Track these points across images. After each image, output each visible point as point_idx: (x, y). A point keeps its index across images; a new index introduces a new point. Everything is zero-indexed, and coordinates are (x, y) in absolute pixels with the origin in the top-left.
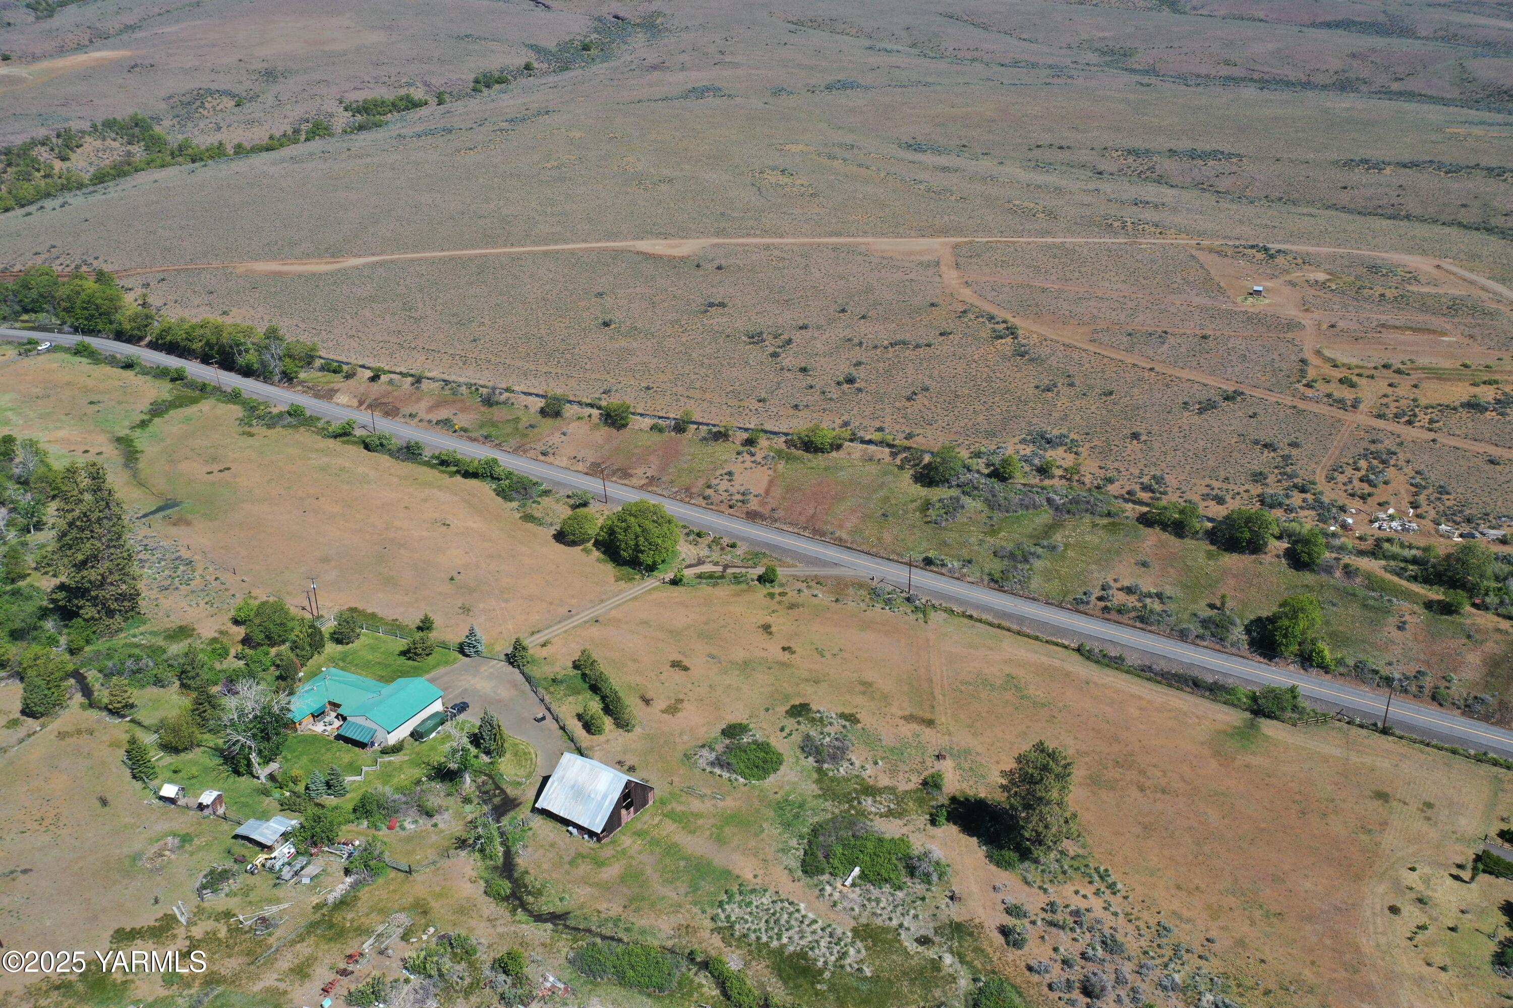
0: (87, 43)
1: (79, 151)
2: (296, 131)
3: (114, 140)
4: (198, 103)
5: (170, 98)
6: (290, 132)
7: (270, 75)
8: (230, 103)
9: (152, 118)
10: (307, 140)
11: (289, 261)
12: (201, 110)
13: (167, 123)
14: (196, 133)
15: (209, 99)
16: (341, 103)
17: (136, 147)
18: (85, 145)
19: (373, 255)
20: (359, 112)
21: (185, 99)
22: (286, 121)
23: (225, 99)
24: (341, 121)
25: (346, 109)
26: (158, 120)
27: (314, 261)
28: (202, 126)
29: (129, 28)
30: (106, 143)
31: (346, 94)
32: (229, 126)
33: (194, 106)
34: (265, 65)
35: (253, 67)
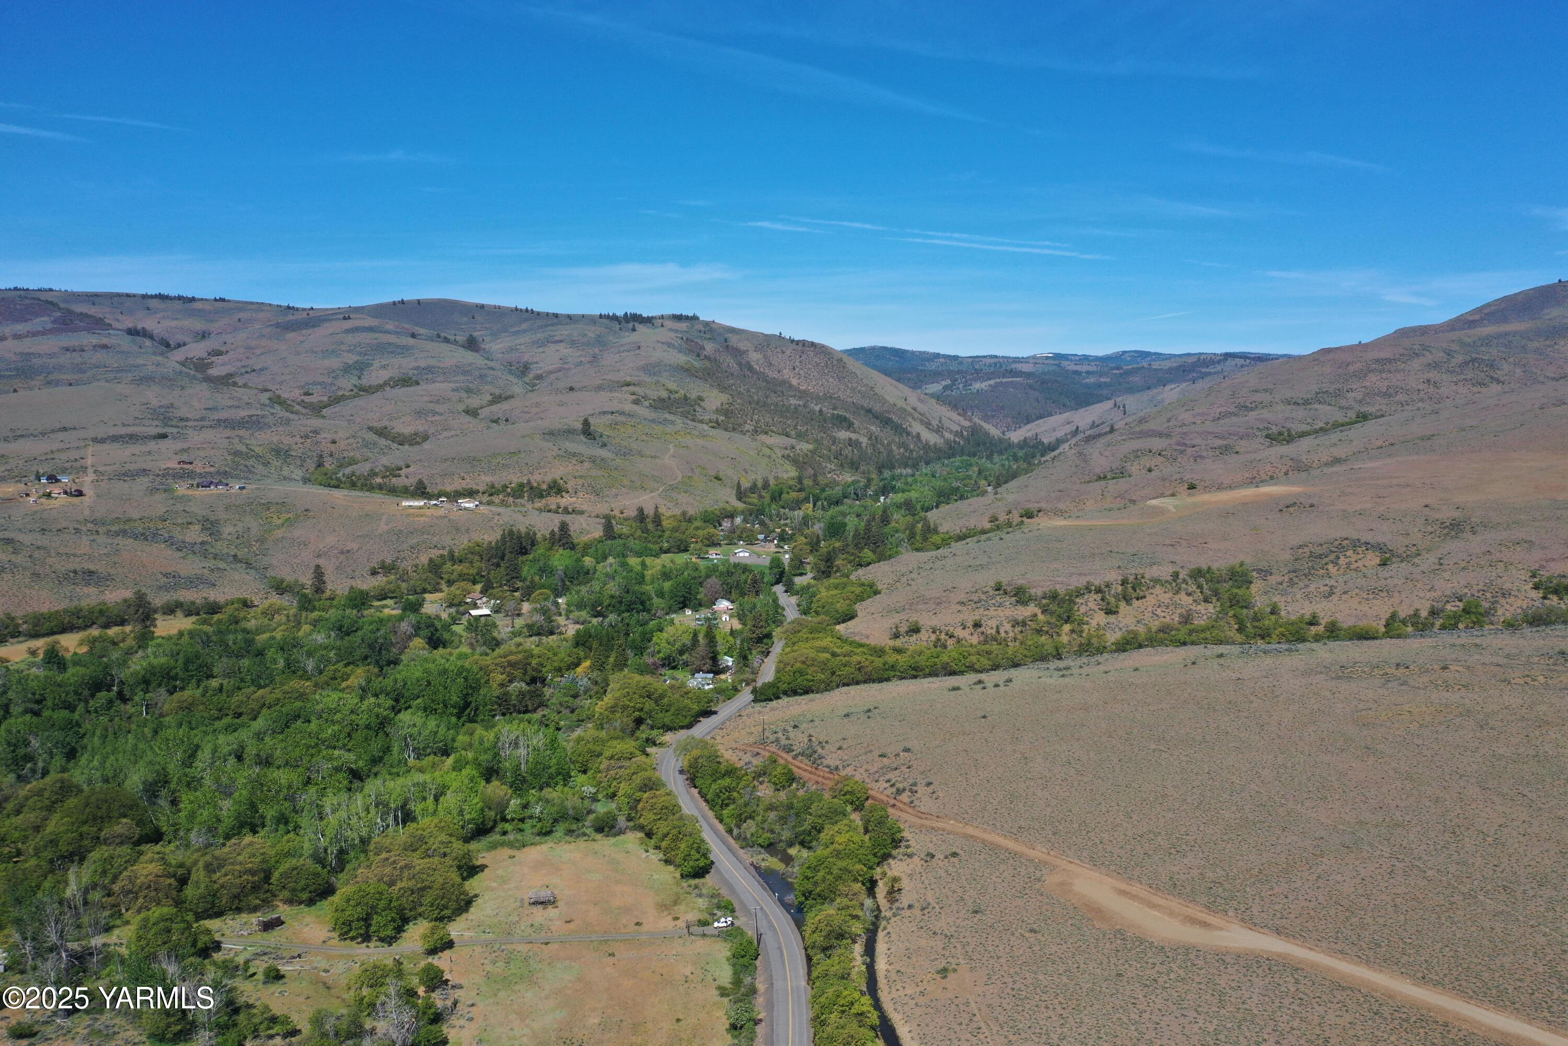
0: (1268, 478)
1: (1136, 603)
2: (1433, 613)
3: (1189, 594)
4: (1332, 557)
5: (1300, 547)
6: (1424, 614)
7: (1455, 528)
8: (1373, 559)
9: (1259, 571)
10: (1443, 627)
11: (1135, 889)
12: (1330, 566)
13: (1273, 579)
14: (1299, 596)
15: (1350, 553)
16: (1534, 576)
17: (1210, 606)
18: (1149, 598)
19: (1278, 932)
20: (1556, 592)
21: (1319, 550)
22: (1428, 595)
23: (1370, 554)
24: (1519, 603)
25: (1536, 587)
26: (1265, 573)
27: (1174, 904)
28: (1312, 587)
29: (1337, 461)
30: (1177, 597)
31: (1552, 564)
32: (1345, 593)
33: (1325, 560)
34: (1457, 514)
35: (1438, 516)
